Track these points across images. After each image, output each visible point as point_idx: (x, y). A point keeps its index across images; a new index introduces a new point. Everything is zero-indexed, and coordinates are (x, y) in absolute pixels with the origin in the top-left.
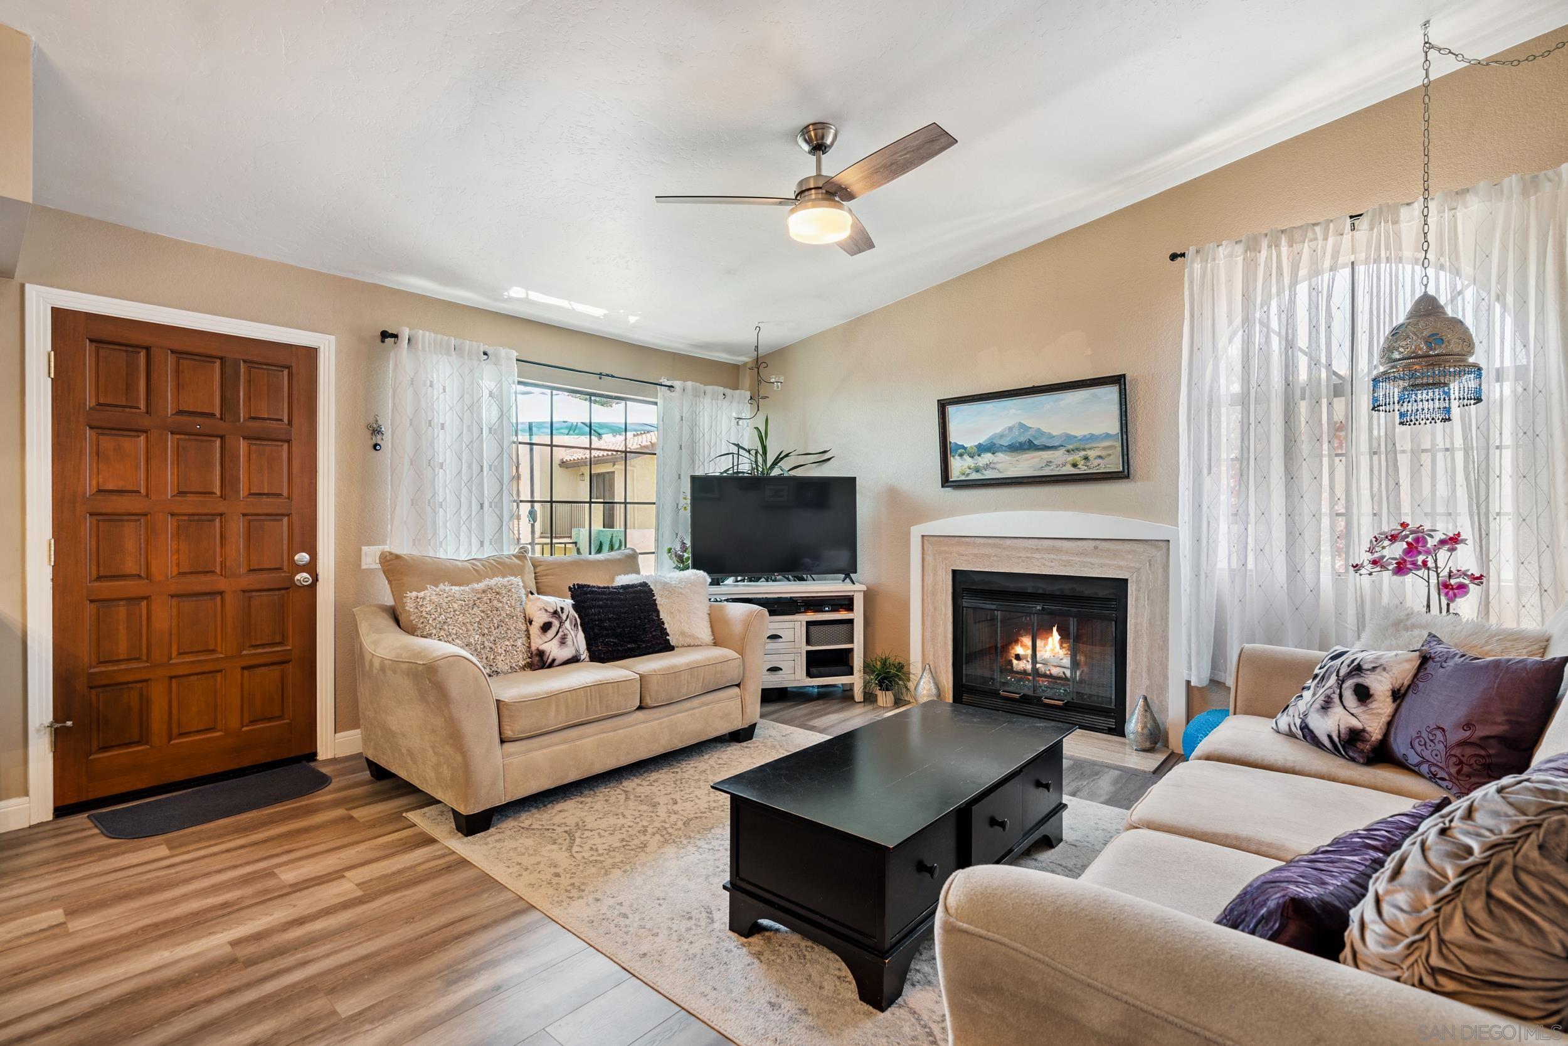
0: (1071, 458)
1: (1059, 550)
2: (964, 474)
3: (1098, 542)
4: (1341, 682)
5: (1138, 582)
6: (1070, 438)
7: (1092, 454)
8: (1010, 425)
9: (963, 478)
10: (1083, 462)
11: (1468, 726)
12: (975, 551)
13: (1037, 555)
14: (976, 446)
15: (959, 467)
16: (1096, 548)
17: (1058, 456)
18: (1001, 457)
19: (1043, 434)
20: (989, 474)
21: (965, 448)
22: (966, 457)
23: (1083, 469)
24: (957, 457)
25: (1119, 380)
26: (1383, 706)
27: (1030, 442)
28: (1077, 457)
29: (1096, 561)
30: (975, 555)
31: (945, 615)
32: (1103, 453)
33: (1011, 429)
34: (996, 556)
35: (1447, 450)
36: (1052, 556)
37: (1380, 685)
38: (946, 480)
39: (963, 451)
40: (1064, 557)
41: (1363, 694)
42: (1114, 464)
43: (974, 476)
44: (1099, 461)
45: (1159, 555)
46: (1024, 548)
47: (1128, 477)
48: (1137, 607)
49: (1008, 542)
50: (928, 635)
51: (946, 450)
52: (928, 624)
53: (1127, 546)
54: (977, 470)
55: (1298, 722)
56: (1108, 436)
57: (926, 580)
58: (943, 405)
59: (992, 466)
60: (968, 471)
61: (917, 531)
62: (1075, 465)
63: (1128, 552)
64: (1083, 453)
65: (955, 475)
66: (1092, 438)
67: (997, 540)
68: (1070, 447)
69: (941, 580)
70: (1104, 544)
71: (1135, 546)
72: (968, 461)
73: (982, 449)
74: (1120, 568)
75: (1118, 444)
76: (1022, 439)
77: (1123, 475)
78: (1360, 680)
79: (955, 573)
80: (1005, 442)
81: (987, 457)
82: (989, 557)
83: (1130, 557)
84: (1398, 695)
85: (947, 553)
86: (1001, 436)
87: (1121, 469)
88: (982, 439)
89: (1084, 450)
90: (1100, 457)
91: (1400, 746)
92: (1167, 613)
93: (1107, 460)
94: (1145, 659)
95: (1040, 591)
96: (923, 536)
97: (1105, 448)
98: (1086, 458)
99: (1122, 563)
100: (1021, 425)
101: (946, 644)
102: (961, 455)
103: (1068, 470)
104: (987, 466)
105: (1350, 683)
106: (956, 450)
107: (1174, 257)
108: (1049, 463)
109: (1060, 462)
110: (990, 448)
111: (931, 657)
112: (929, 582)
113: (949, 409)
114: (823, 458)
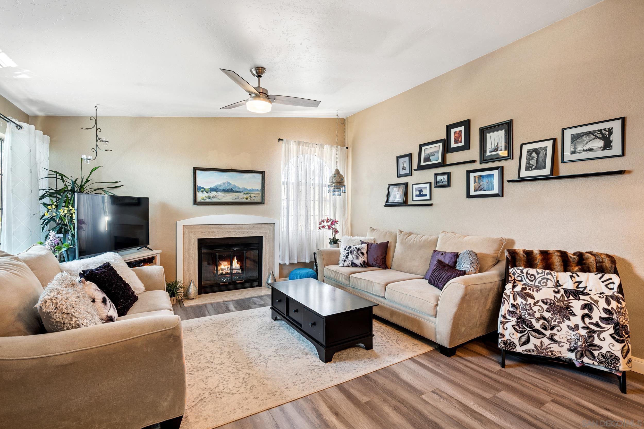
0: (245, 196)
1: (242, 228)
2: (203, 199)
3: (254, 225)
4: (357, 252)
5: (266, 236)
6: (245, 189)
7: (252, 195)
8: (224, 182)
9: (203, 201)
10: (249, 198)
11: (382, 255)
12: (209, 230)
13: (234, 231)
14: (209, 189)
15: (201, 196)
16: (254, 227)
17: (241, 195)
18: (220, 194)
19: (236, 187)
20: (214, 200)
21: (204, 189)
22: (204, 192)
23: (249, 200)
24: (200, 192)
25: (262, 173)
26: (366, 255)
27: (231, 189)
28: (248, 196)
29: (254, 231)
30: (209, 232)
31: (195, 258)
32: (256, 196)
33: (224, 183)
34: (217, 232)
35: (325, 201)
36: (239, 230)
37: (364, 251)
38: (195, 201)
40: (243, 231)
41: (362, 253)
42: (259, 199)
43: (208, 200)
44: (254, 198)
45: (271, 228)
46: (229, 228)
47: (264, 204)
48: (265, 245)
49: (223, 226)
50: (185, 268)
51: (196, 189)
52: (186, 263)
53: (263, 226)
54: (209, 198)
55: (351, 263)
56: (257, 190)
57: (185, 244)
58: (195, 169)
59: (216, 197)
60: (205, 198)
61: (180, 224)
62: (247, 199)
63: (263, 228)
64: (249, 195)
65: (199, 200)
66: (253, 190)
67: (218, 226)
68: (246, 192)
69: (193, 243)
70: (256, 225)
71: (266, 226)
72: (205, 194)
73: (212, 190)
74: (261, 233)
75: (261, 193)
76: (229, 188)
77: (262, 203)
78: (361, 251)
79: (199, 240)
80: (222, 188)
81: (214, 193)
82: (215, 232)
83: (264, 229)
84: (367, 252)
85: (195, 232)
86: (220, 186)
87: (261, 201)
88: (212, 186)
89: (250, 194)
90: (255, 197)
91: (370, 263)
92: (274, 245)
93: (257, 198)
94: (268, 260)
95: (234, 243)
96: (183, 225)
97: (257, 194)
98: (250, 197)
99: (261, 231)
100: (228, 183)
101: (195, 270)
102: (202, 192)
103: (245, 200)
104: (214, 197)
105: (359, 252)
106: (200, 189)
107: (280, 140)
108: (238, 197)
109: (242, 197)
110: (215, 190)
111: (187, 277)
112: (186, 245)
113: (198, 172)
114: (115, 185)
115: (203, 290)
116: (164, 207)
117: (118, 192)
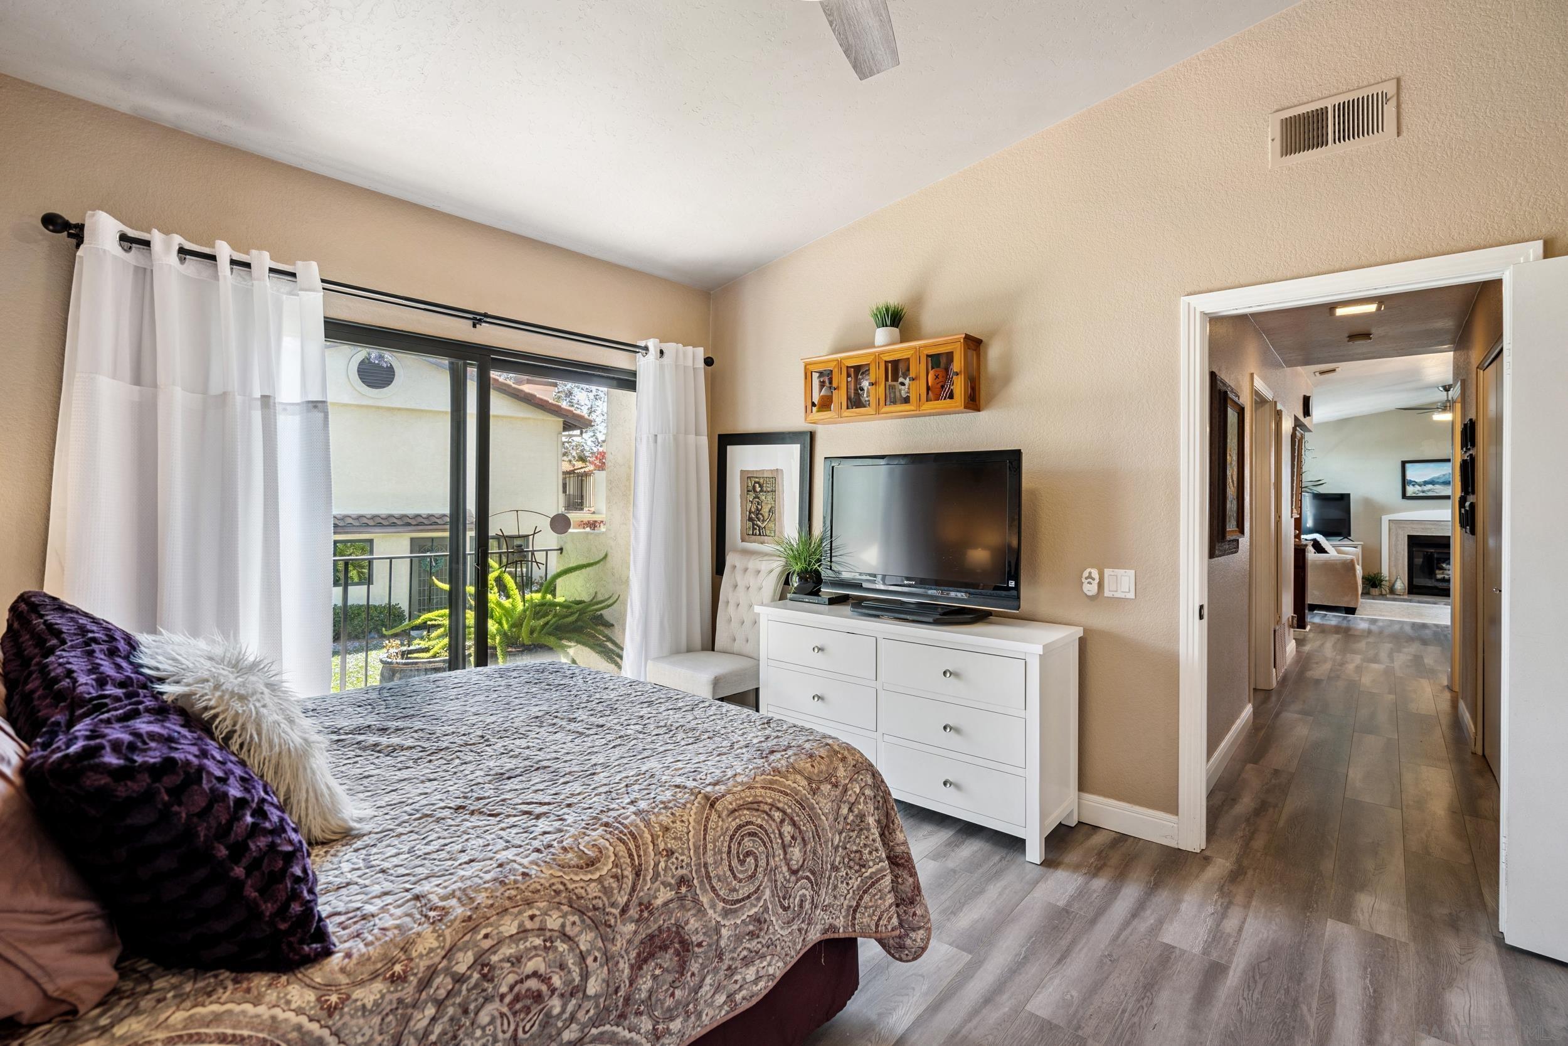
2: (1415, 493)
8: (1444, 473)
9: (1414, 495)
12: (1422, 526)
14: (1423, 482)
15: (1410, 490)
18: (1437, 486)
20: (1430, 493)
21: (1416, 483)
22: (1417, 486)
24: (1411, 486)
30: (1418, 529)
31: (1404, 555)
34: (1435, 527)
38: (1404, 496)
39: (1414, 483)
43: (1421, 494)
50: (1392, 564)
51: (1404, 482)
52: (1392, 558)
54: (1423, 492)
57: (1391, 539)
58: (1404, 463)
59: (1432, 490)
60: (1418, 492)
61: (1385, 519)
65: (1409, 494)
69: (1401, 540)
72: (1418, 488)
73: (1426, 483)
79: (1409, 536)
80: (1441, 480)
81: (1430, 487)
82: (1431, 528)
85: (1404, 528)
86: (1438, 478)
88: (1427, 479)
96: (1390, 521)
101: (1404, 564)
102: (1413, 485)
104: (1429, 491)
106: (1410, 483)
110: (1432, 482)
111: (1394, 574)
112: (1393, 539)
113: (1408, 465)
114: (1318, 483)
115: (1414, 590)
116: (1368, 503)
117: (1321, 490)
